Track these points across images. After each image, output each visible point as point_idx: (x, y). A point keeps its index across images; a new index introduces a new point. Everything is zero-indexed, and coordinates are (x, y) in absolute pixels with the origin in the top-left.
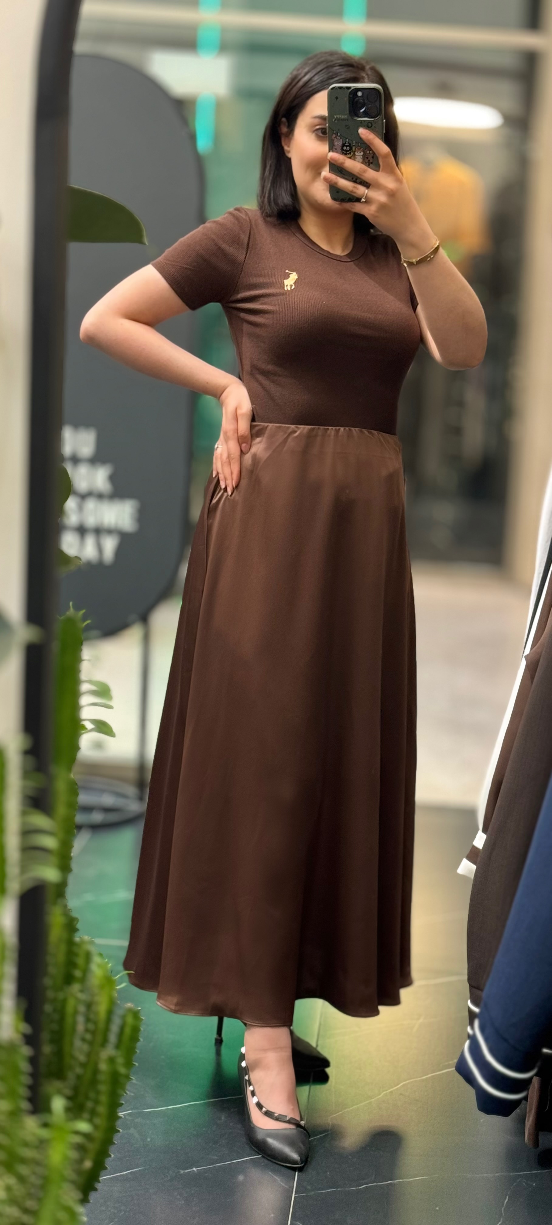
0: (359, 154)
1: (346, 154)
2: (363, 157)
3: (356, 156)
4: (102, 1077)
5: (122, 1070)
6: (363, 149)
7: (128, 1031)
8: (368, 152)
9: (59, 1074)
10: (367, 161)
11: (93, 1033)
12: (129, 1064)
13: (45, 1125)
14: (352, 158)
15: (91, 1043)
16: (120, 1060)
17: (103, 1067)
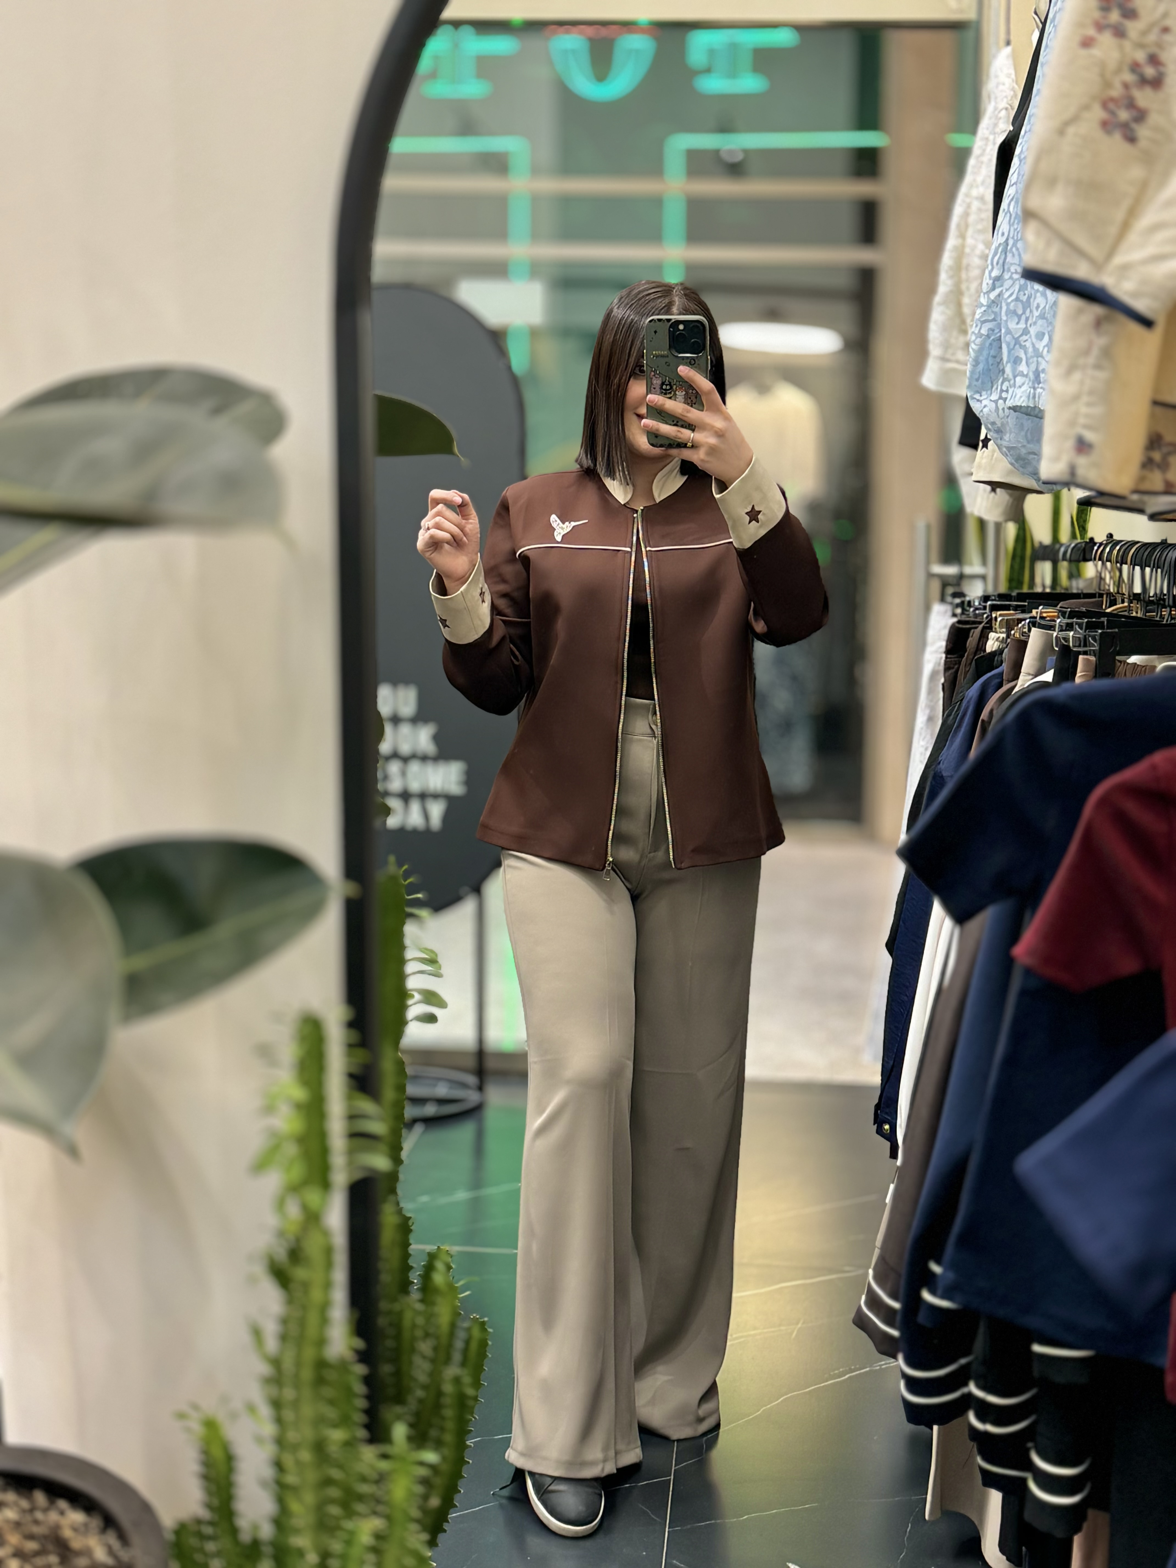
0: (680, 394)
1: (665, 394)
2: (685, 397)
3: (677, 396)
4: (447, 1401)
5: (470, 1392)
6: (685, 389)
7: (474, 1346)
8: (691, 391)
9: (399, 1399)
10: (689, 401)
11: (436, 1349)
12: (477, 1384)
13: (385, 1456)
14: (672, 398)
15: (433, 1361)
16: (467, 1380)
17: (448, 1388)
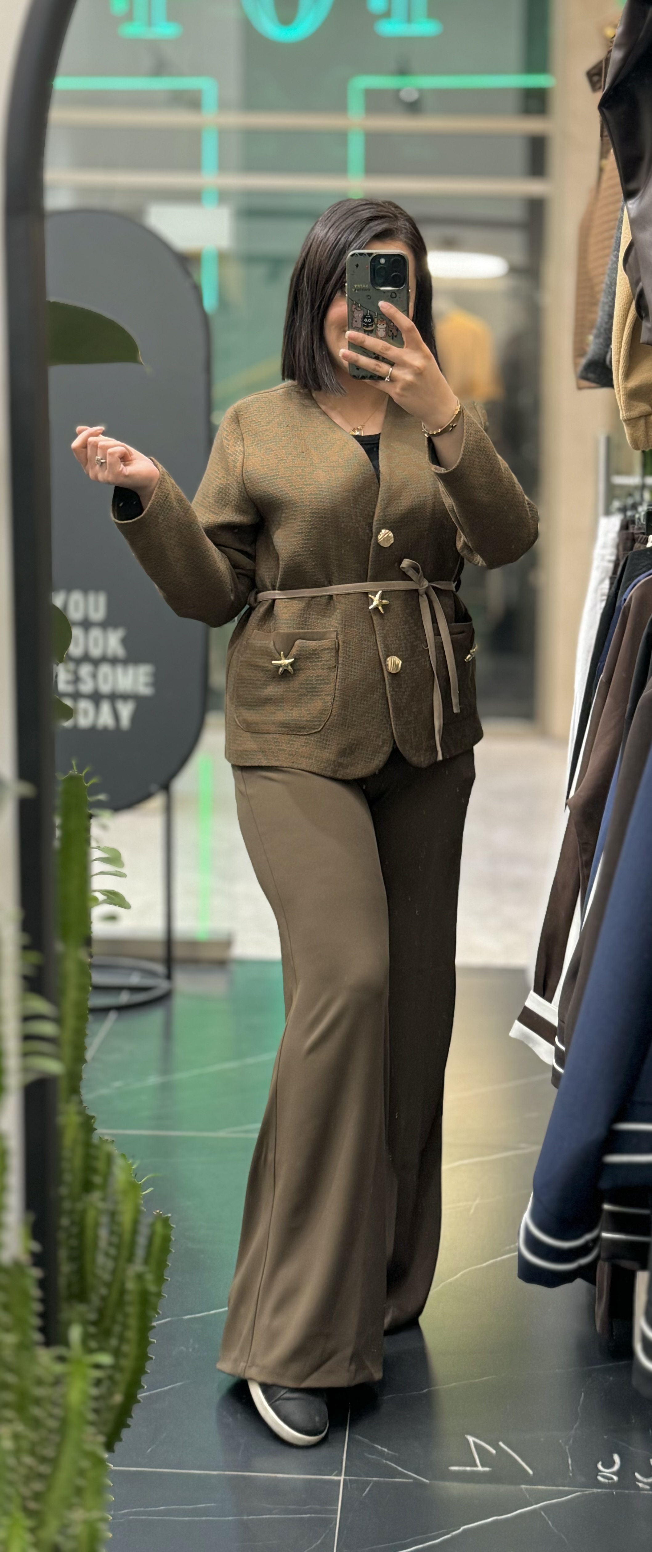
0: (382, 331)
2: (386, 330)
3: (379, 329)
4: (128, 1298)
5: (152, 1288)
7: (157, 1241)
9: (81, 1296)
11: (118, 1247)
12: (160, 1279)
13: (61, 1359)
15: (116, 1259)
16: (149, 1277)
17: (131, 1285)
